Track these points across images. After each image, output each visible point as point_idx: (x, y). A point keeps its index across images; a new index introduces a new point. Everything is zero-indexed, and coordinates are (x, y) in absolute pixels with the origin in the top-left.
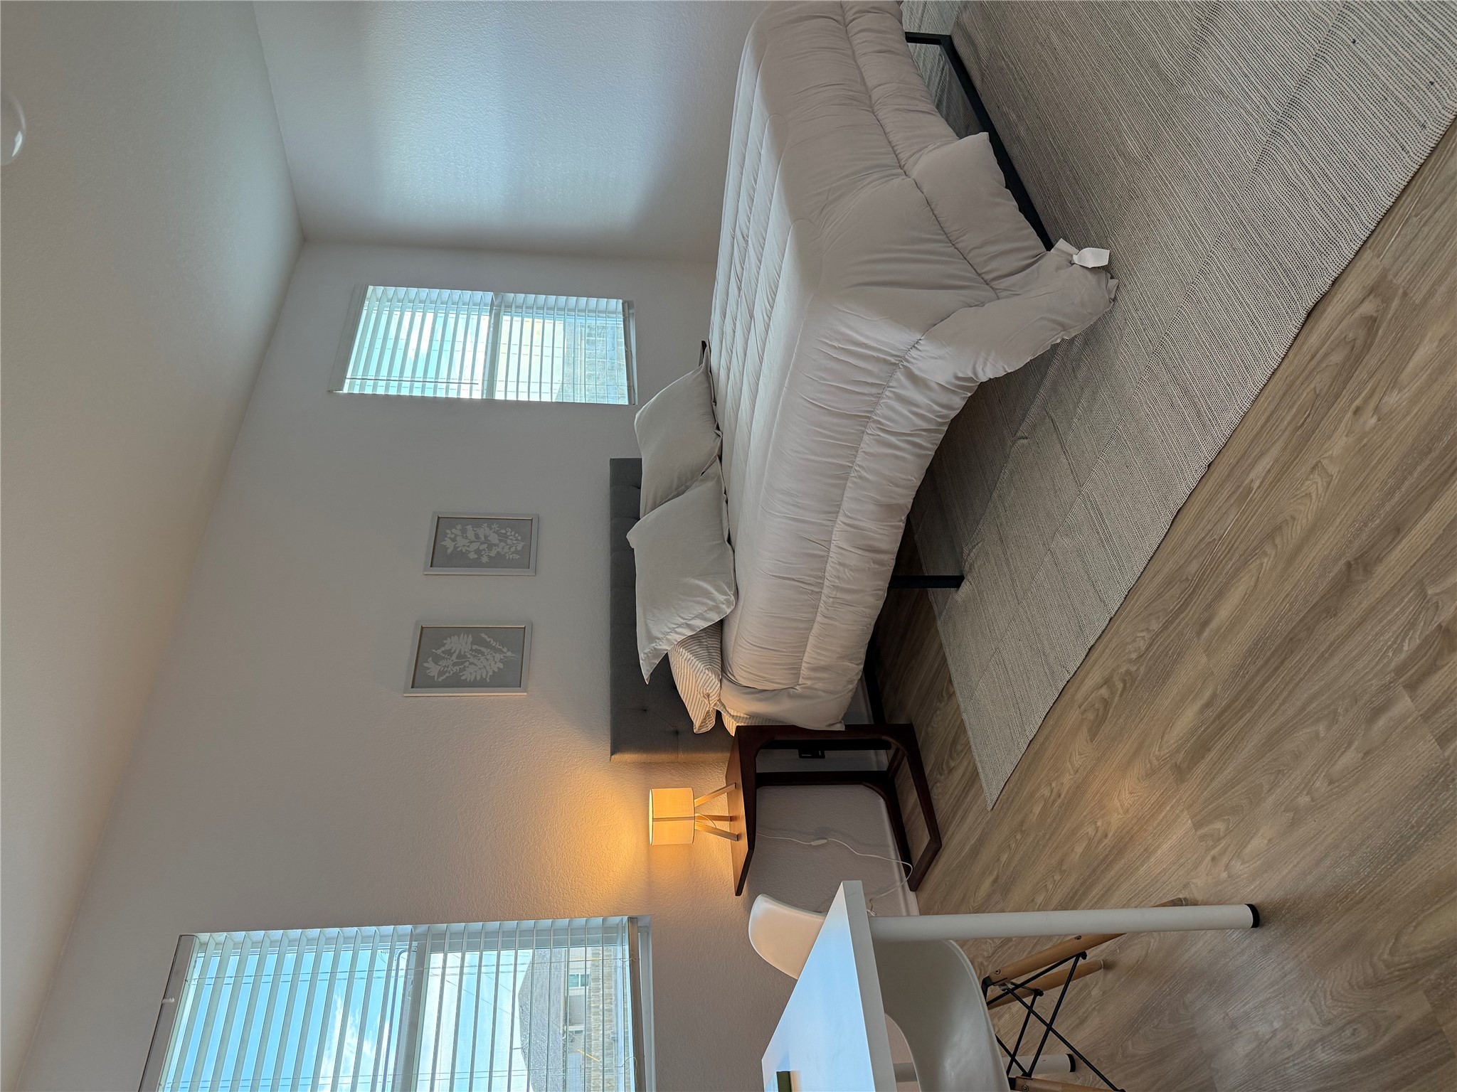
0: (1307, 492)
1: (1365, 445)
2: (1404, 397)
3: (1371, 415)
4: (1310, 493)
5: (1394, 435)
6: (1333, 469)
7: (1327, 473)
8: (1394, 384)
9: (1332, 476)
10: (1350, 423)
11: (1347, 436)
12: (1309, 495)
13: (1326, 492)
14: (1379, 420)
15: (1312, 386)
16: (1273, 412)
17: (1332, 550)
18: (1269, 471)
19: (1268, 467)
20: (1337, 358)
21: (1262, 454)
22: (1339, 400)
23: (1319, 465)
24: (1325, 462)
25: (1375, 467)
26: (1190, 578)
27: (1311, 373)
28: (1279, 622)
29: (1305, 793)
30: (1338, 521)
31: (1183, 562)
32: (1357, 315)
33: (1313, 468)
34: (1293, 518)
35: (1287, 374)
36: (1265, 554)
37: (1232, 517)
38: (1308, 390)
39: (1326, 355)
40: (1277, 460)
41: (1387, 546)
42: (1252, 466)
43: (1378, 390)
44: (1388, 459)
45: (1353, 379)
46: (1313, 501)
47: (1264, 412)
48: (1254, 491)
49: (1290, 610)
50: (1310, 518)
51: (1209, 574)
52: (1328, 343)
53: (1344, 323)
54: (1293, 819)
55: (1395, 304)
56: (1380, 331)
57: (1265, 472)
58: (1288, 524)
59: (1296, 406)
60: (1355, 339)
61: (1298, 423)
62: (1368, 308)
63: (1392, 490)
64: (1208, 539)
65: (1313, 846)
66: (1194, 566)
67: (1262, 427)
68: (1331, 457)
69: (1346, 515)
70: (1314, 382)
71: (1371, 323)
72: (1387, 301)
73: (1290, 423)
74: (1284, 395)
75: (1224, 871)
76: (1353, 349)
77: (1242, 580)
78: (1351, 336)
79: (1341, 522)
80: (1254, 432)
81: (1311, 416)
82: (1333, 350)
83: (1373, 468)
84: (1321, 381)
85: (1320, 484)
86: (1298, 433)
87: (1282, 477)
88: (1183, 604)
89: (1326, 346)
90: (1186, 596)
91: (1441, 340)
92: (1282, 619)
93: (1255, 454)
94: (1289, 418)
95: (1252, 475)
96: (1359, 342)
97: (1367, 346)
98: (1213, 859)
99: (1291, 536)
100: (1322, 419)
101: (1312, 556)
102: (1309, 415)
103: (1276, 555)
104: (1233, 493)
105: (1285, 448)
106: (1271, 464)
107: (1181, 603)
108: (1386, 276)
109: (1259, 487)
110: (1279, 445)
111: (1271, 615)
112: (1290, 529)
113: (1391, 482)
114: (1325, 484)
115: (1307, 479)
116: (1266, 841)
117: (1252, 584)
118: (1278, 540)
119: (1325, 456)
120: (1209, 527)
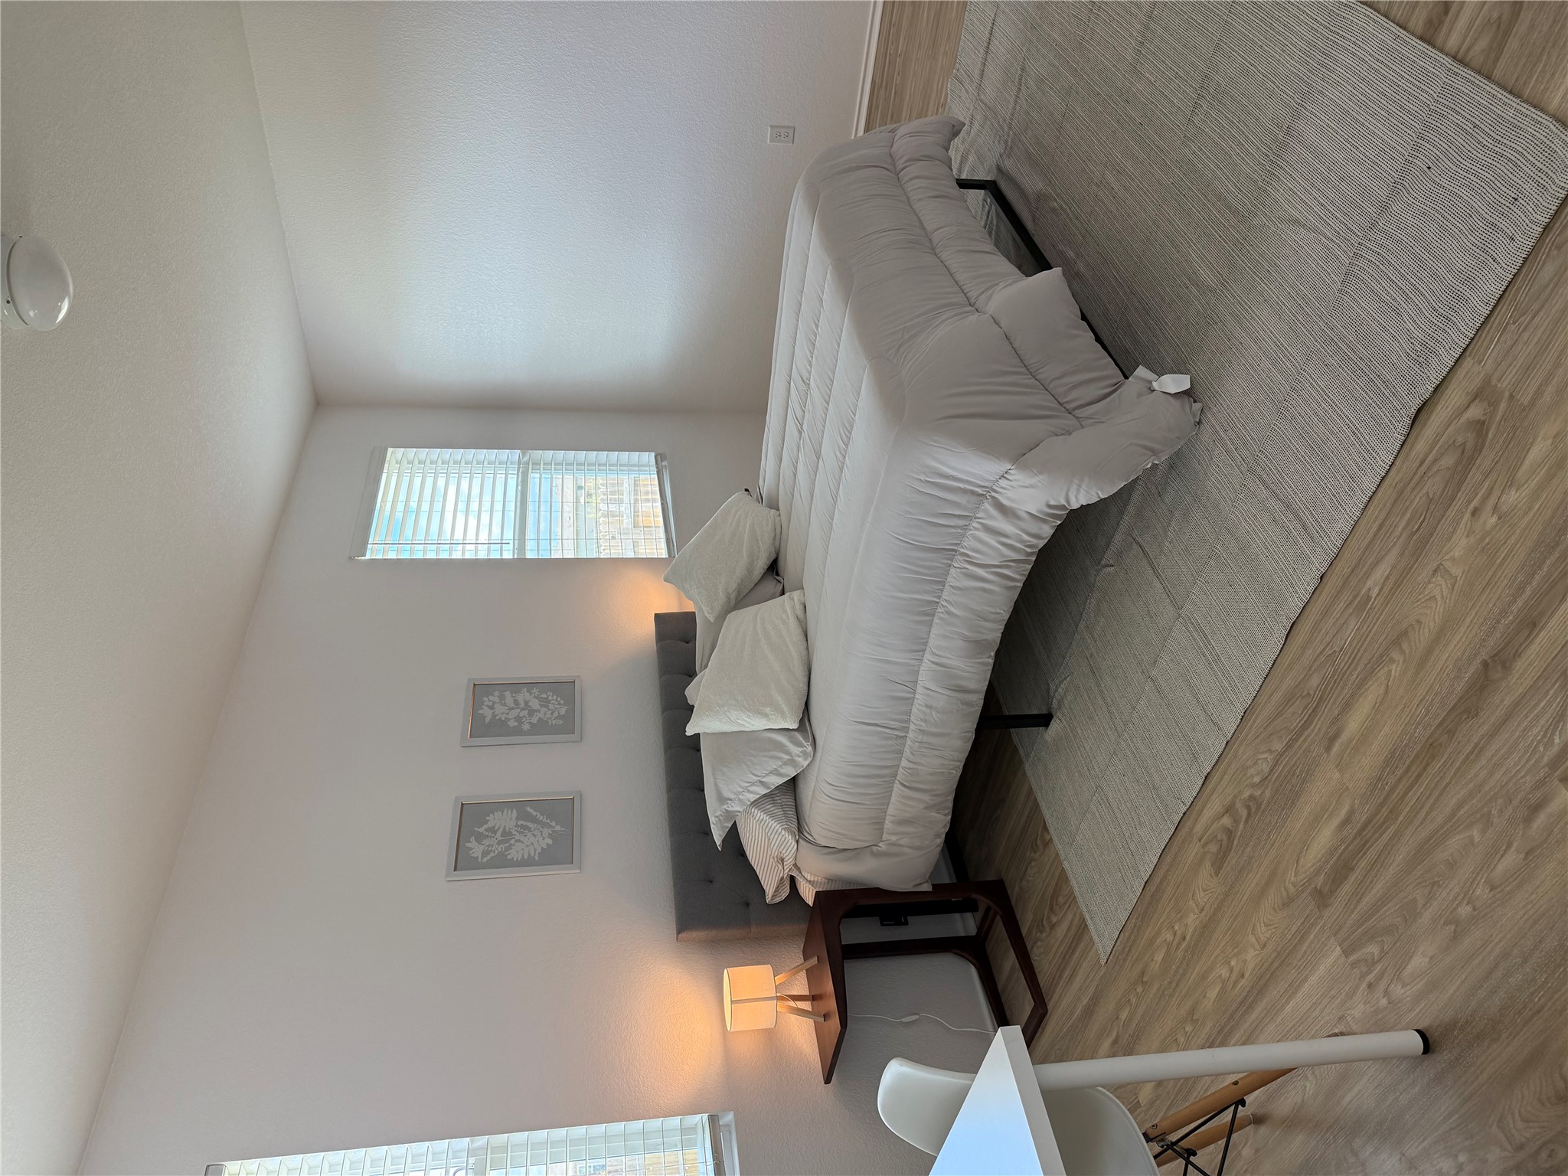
0: (1431, 595)
1: (1488, 544)
2: (1524, 494)
3: (1490, 515)
4: (1434, 596)
5: (1518, 532)
6: (1456, 571)
7: (1451, 574)
8: (1511, 483)
9: (1456, 577)
10: (1469, 522)
11: (1467, 536)
12: (1433, 598)
13: (1452, 593)
14: (1499, 518)
15: (1424, 491)
16: (1384, 520)
17: (1465, 651)
18: (1387, 578)
19: (1386, 573)
20: (1448, 461)
21: (1378, 562)
22: (1454, 503)
23: (1441, 567)
24: (1447, 564)
25: (1500, 565)
26: (1312, 692)
27: (1422, 477)
28: (1416, 728)
29: (1465, 902)
30: (1468, 620)
31: (1302, 677)
32: (1464, 419)
33: (1435, 571)
34: (1419, 622)
35: (1395, 482)
36: (1392, 661)
37: (1352, 627)
38: (1421, 495)
39: (1435, 461)
40: (1394, 567)
41: (1525, 640)
42: (1368, 574)
43: (1496, 487)
44: (1514, 555)
45: (1467, 482)
46: (1439, 603)
47: (1375, 521)
48: (1372, 600)
49: (1426, 715)
50: (1437, 620)
51: (1333, 687)
52: (1437, 447)
53: (1450, 429)
54: (1455, 932)
55: (1503, 406)
56: (1491, 433)
57: (1383, 580)
58: (1414, 628)
59: (1410, 512)
60: (1465, 443)
61: (1413, 527)
62: (1475, 412)
63: (1522, 585)
64: (1328, 652)
65: (1480, 958)
66: (1315, 681)
67: (1375, 535)
68: (1453, 559)
69: (1476, 614)
70: (1426, 488)
71: (1480, 428)
72: (1494, 404)
73: (1404, 529)
74: (1395, 501)
75: (1384, 997)
76: (1463, 452)
77: (1370, 690)
78: (1460, 440)
79: (1471, 622)
80: (1367, 541)
81: (1427, 520)
82: (1442, 454)
83: (1499, 565)
84: (1433, 486)
85: (1444, 586)
86: (1415, 538)
87: (1402, 582)
88: (1308, 719)
89: (1434, 451)
90: (1310, 711)
91: (1555, 437)
92: (1418, 724)
93: (1371, 560)
94: (1403, 523)
95: (1369, 583)
96: (1469, 446)
97: (1478, 448)
98: (1370, 985)
99: (1419, 640)
100: (1439, 521)
101: (1444, 657)
102: (1424, 519)
103: (1405, 661)
104: (1351, 602)
105: (1402, 554)
106: (1388, 570)
107: (1305, 719)
108: (1490, 381)
109: (1377, 596)
110: (1395, 552)
111: (1407, 721)
112: (1417, 633)
113: (1520, 578)
114: (1449, 585)
115: (1429, 582)
116: (1427, 959)
117: (1382, 691)
118: (1405, 646)
119: (1446, 558)
120: (1328, 639)
